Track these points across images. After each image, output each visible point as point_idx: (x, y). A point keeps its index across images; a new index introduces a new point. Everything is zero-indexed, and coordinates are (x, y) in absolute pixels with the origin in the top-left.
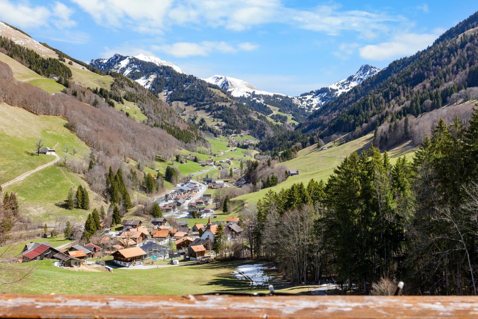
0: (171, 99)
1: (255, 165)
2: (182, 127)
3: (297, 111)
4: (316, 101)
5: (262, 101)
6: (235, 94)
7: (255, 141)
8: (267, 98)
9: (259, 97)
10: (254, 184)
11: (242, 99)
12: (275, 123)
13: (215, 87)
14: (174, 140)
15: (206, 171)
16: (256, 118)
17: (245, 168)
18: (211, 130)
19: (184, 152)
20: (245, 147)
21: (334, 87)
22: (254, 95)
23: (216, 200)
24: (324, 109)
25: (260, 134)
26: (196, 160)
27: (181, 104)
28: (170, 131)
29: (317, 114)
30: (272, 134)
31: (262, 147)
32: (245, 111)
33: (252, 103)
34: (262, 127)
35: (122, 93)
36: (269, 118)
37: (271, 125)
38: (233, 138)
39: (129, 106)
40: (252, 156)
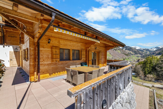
0: (125, 50)
1: (140, 59)
2: (127, 54)
3: (150, 51)
4: (155, 49)
5: (142, 50)
7: (140, 56)
8: (144, 49)
11: (138, 49)
13: (133, 48)
14: (125, 55)
15: (130, 60)
17: (137, 60)
18: (132, 54)
19: (127, 57)
21: (159, 47)
24: (156, 51)
27: (127, 50)
29: (154, 52)
30: (144, 55)
31: (142, 57)
32: (139, 51)
33: (140, 50)
34: (142, 54)
35: (117, 49)
36: (143, 52)
37: (144, 53)
38: (136, 55)
39: (118, 51)
40: (139, 58)
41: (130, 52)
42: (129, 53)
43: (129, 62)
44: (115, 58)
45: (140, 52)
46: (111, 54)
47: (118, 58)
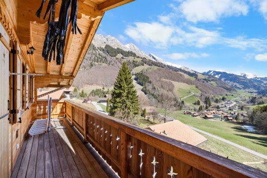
0: (225, 80)
1: (255, 98)
2: (229, 87)
5: (260, 79)
6: (248, 78)
7: (257, 91)
8: (262, 79)
9: (258, 78)
10: (254, 103)
11: (252, 79)
12: (264, 85)
13: (241, 76)
14: (226, 90)
15: (236, 99)
16: (257, 84)
17: (251, 98)
18: (238, 88)
19: (228, 93)
20: (252, 93)
22: (256, 78)
23: (239, 107)
25: (258, 89)
26: (232, 95)
27: (228, 81)
28: (224, 88)
30: (263, 89)
31: (259, 93)
32: (252, 83)
33: (255, 80)
34: (260, 87)
35: (211, 79)
36: (262, 84)
37: (263, 86)
38: (247, 90)
39: (212, 82)
40: (254, 95)
41: (235, 84)
42: (232, 86)
43: (235, 103)
44: (206, 95)
45: (256, 84)
46: (199, 87)
47: (213, 96)
